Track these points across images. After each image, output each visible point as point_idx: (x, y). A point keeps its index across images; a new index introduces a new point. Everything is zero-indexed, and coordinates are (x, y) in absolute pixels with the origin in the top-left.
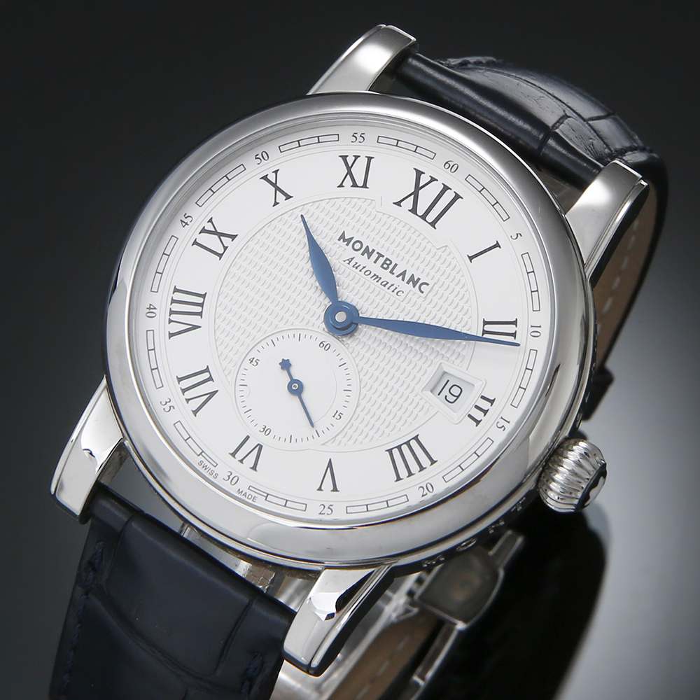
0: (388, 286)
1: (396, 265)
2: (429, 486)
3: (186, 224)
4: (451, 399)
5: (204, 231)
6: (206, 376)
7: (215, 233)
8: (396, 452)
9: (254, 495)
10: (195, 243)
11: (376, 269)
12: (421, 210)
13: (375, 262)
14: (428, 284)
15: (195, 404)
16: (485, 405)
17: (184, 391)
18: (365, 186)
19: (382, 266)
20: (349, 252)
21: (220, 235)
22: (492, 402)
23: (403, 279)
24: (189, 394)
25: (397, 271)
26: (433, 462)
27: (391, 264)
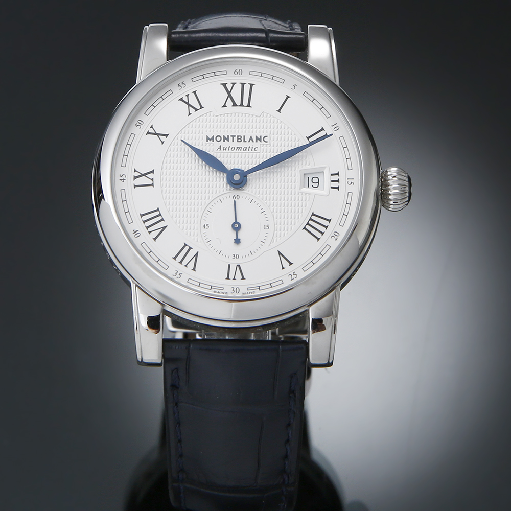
0: (247, 149)
1: (244, 136)
2: (335, 233)
3: (124, 179)
4: (316, 185)
5: (135, 178)
6: (187, 248)
7: (142, 175)
8: (308, 227)
9: (252, 291)
10: (135, 186)
11: (236, 144)
12: (238, 102)
13: (233, 141)
14: (267, 136)
15: (191, 265)
16: (336, 178)
17: (181, 262)
18: (202, 107)
19: (238, 141)
21: (145, 175)
22: (338, 174)
23: (253, 141)
24: (185, 262)
25: (247, 139)
26: (329, 221)
27: (241, 137)
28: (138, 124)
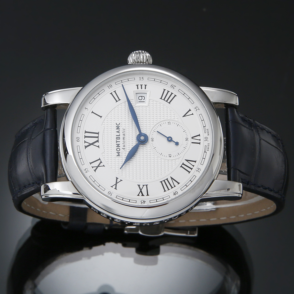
0: (124, 134)
1: (117, 136)
2: (172, 87)
3: (144, 201)
5: (143, 195)
6: (183, 166)
7: (141, 191)
8: (169, 101)
9: (206, 130)
11: (121, 140)
12: (96, 139)
13: (120, 142)
14: (116, 123)
15: (193, 163)
16: (140, 87)
17: (192, 169)
18: (100, 159)
19: (119, 139)
20: (122, 150)
22: (137, 85)
23: (119, 131)
24: (191, 167)
25: (118, 134)
26: (165, 90)
27: (117, 137)
28: (110, 194)
